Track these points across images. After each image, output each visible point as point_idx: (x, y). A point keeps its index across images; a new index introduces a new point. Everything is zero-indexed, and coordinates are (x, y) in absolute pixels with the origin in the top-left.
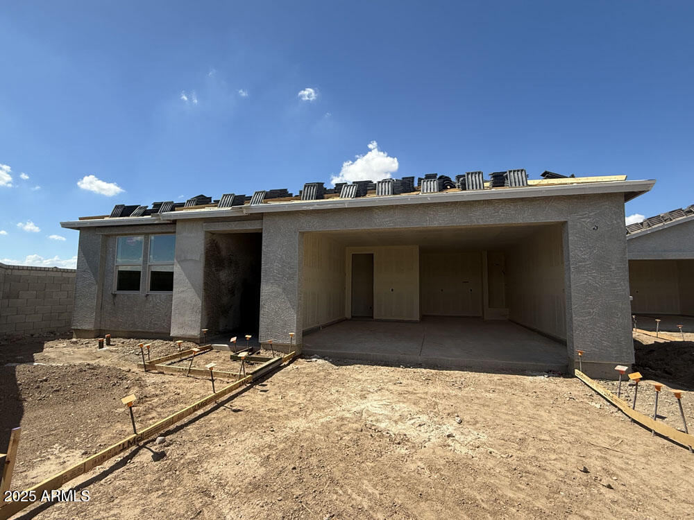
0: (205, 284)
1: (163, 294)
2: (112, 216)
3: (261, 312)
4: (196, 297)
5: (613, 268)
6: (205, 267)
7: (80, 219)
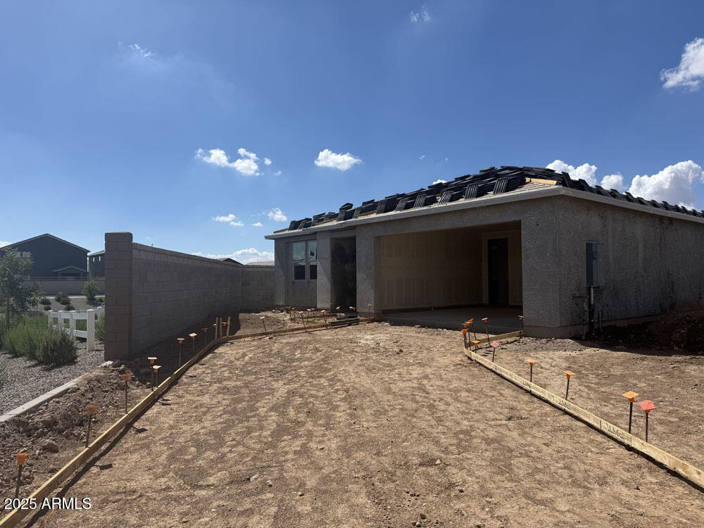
0: (332, 273)
1: (313, 281)
2: (290, 229)
3: (357, 291)
4: (328, 283)
5: (548, 255)
6: (332, 262)
7: (275, 232)
